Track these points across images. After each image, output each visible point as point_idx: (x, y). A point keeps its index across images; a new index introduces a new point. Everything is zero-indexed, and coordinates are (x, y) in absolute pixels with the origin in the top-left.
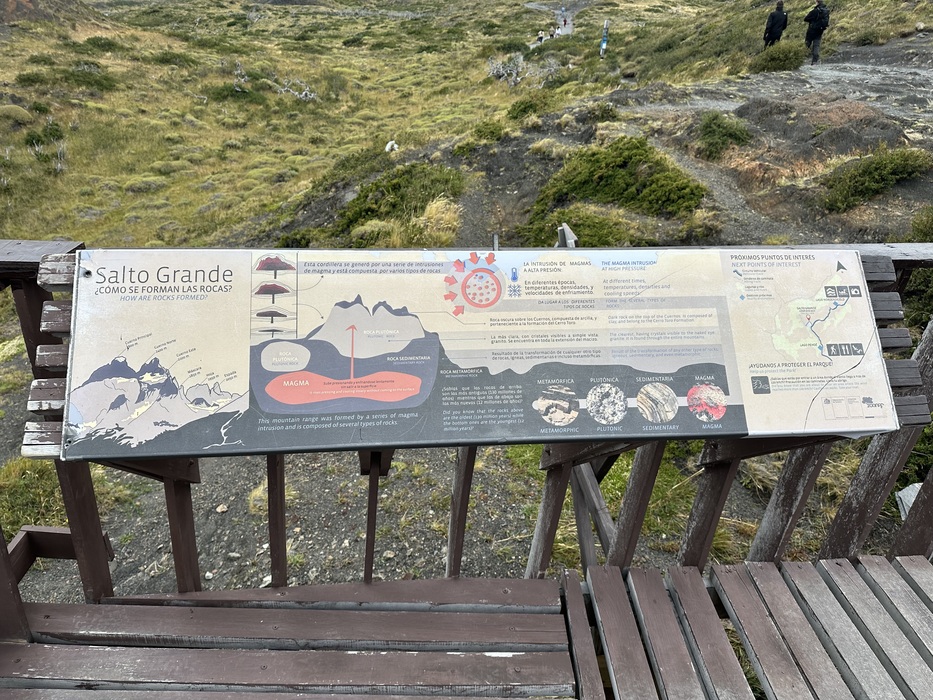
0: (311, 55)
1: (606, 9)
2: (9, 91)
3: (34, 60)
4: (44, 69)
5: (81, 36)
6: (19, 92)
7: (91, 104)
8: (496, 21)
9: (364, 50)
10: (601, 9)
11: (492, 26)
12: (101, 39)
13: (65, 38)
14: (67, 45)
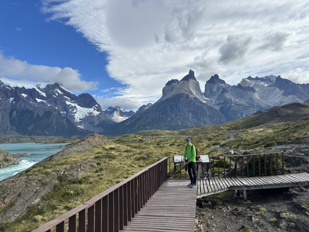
0: (161, 148)
2: (93, 160)
3: (98, 153)
4: (100, 155)
5: (107, 147)
6: (95, 160)
7: (110, 162)
8: (212, 137)
9: (175, 147)
11: (211, 139)
12: (112, 147)
13: (104, 148)
14: (104, 149)
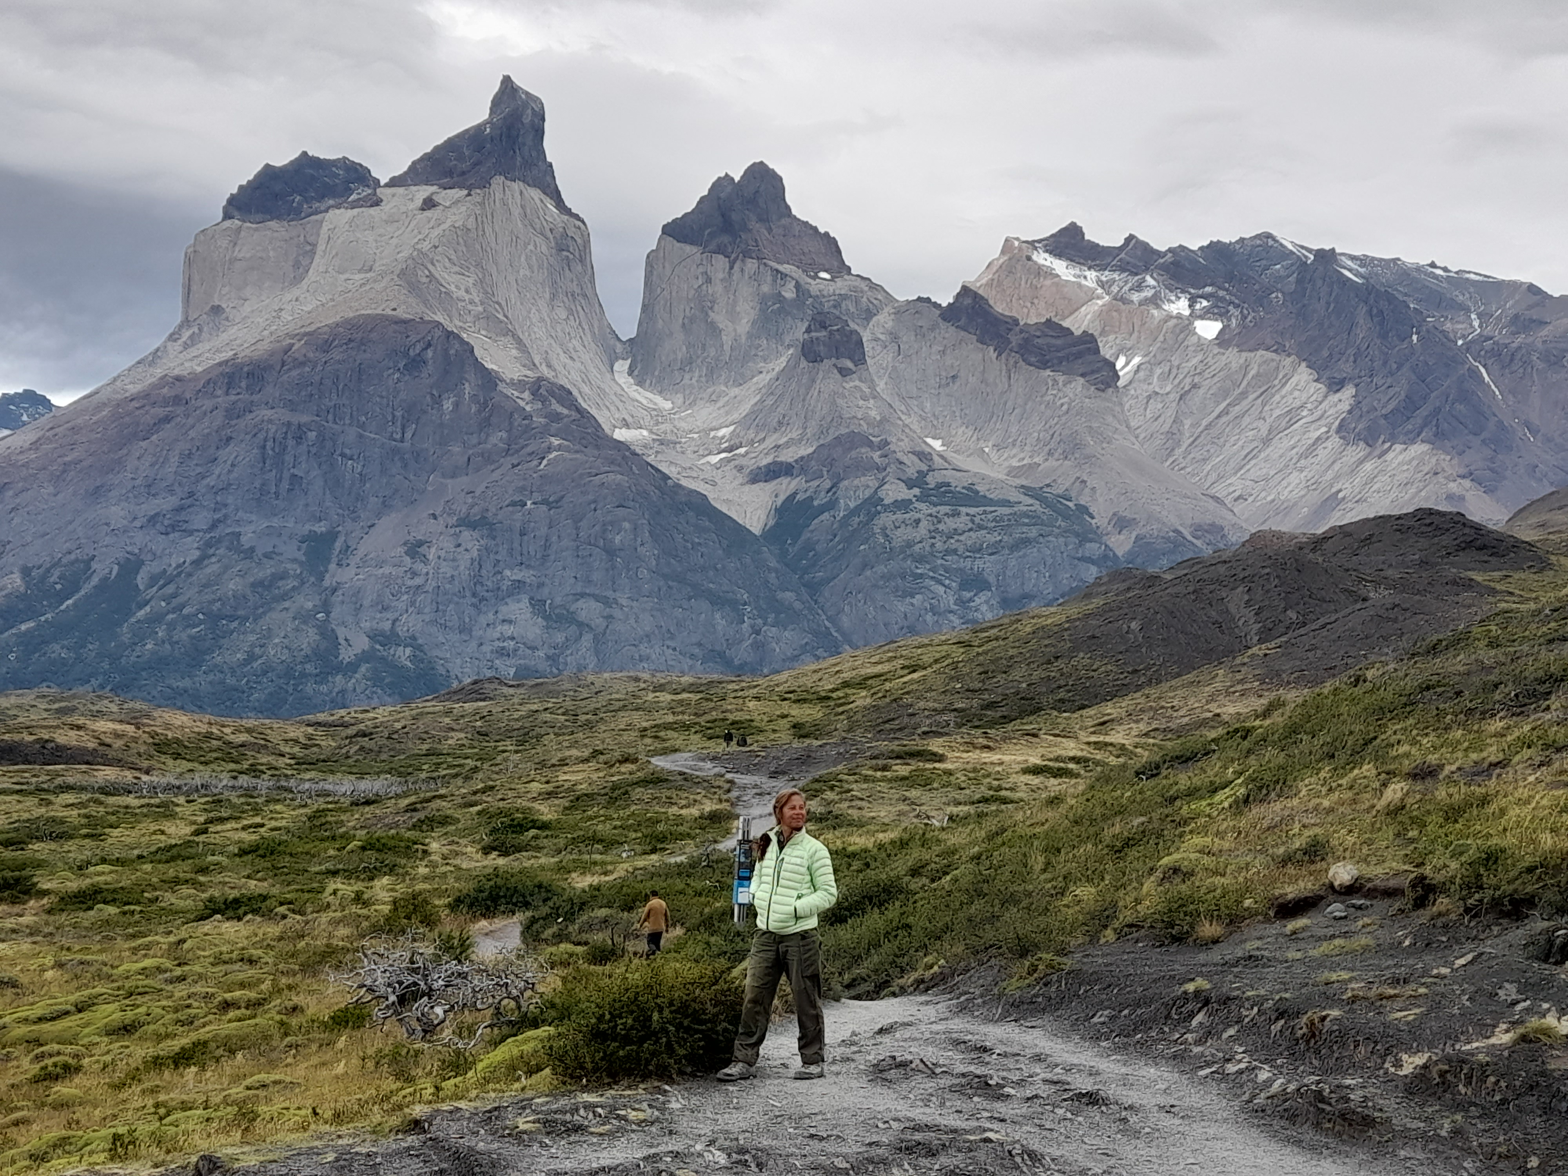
1: (902, 770)
10: (885, 768)
